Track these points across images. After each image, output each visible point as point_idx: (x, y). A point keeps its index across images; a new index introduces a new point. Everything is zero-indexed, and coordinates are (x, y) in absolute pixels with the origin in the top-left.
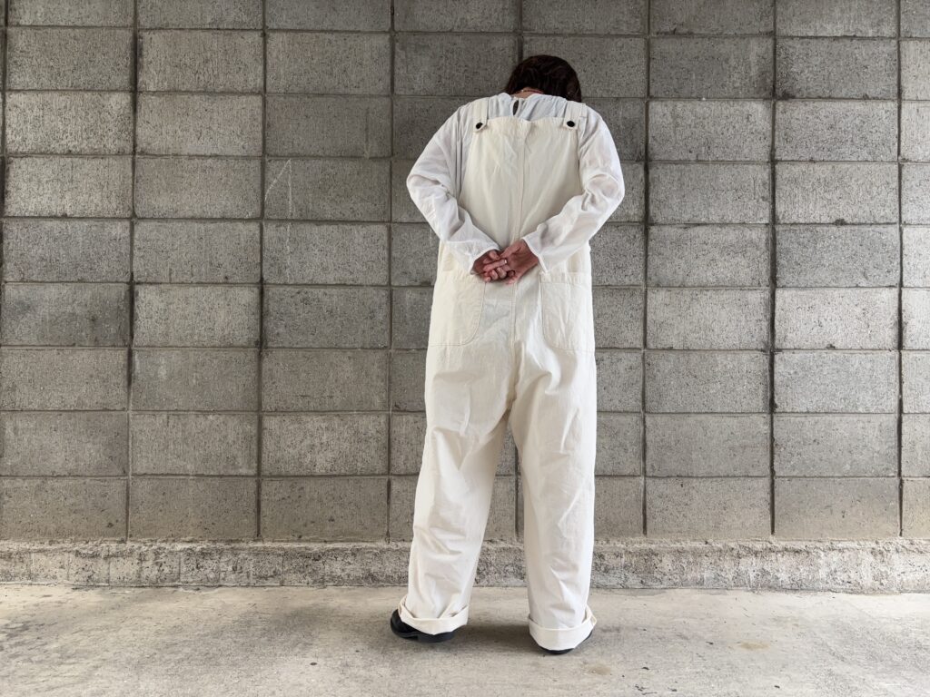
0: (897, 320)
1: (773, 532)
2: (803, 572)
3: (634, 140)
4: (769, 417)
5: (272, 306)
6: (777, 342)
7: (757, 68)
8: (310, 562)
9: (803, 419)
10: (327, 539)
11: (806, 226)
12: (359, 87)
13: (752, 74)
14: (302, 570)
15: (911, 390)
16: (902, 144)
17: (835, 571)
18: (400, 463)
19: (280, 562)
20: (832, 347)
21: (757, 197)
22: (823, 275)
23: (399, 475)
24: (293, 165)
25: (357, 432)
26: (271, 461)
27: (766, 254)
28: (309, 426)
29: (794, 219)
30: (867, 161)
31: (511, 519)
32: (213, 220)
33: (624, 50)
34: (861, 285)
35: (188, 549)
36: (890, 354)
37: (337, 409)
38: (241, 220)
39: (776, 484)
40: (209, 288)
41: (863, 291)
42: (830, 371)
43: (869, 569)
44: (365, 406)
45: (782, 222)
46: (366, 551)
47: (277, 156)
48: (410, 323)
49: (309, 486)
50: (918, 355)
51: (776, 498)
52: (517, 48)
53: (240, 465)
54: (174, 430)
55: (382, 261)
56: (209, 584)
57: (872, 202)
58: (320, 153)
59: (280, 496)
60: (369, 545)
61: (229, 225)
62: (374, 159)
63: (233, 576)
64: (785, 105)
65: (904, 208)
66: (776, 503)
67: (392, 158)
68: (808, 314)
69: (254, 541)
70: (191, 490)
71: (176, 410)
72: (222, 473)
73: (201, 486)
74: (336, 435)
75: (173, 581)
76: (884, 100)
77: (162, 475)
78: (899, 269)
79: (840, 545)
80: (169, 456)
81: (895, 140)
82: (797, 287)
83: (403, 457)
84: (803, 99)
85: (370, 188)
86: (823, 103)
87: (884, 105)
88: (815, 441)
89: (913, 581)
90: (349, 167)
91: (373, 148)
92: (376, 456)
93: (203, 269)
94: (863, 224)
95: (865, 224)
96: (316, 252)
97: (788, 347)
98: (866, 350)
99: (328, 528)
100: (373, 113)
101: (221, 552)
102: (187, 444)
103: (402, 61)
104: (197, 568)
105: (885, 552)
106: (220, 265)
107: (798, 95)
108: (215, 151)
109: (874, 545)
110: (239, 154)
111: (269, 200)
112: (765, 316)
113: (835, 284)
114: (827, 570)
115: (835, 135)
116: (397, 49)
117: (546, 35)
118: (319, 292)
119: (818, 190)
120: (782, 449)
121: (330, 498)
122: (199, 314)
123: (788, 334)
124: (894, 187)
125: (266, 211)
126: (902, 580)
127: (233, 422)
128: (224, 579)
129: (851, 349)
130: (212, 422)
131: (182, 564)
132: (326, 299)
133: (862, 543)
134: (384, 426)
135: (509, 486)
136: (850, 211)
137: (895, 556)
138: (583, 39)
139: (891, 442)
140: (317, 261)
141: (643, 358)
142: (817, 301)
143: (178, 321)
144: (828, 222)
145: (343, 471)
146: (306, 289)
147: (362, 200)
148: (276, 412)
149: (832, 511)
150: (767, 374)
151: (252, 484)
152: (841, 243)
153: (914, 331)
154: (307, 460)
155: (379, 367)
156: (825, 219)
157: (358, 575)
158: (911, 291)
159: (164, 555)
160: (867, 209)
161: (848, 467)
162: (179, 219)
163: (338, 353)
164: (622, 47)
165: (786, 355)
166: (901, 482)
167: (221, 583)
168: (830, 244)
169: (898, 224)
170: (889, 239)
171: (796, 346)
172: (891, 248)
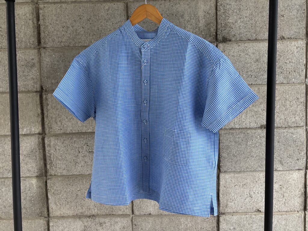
0: (303, 192)
6: (221, 208)
7: (204, 20)
11: (240, 130)
13: (200, 25)
20: (259, 211)
22: (252, 163)
29: (232, 125)
30: (282, 83)
33: (110, 11)
34: (278, 169)
36: (298, 215)
41: (279, 172)
52: (35, 14)
57: (286, 112)
64: (225, 46)
68: (242, 189)
76: (296, 39)
81: (304, 67)
82: (234, 172)
84: (237, 41)
86: (251, 44)
87: (296, 43)
94: (279, 127)
95: (282, 127)
97: (228, 212)
98: (282, 212)
107: (233, 39)
113: (260, 169)
117: (55, 3)
123: (229, 203)
124: (302, 101)
138: (81, 5)
141: (132, 221)
142: (248, 181)
144: (255, 126)
156: (253, 125)
160: (283, 117)
164: (108, 10)
165: (227, 217)
168: (257, 142)
169: (305, 127)
170: (299, 137)
171: (234, 210)
172: (299, 143)
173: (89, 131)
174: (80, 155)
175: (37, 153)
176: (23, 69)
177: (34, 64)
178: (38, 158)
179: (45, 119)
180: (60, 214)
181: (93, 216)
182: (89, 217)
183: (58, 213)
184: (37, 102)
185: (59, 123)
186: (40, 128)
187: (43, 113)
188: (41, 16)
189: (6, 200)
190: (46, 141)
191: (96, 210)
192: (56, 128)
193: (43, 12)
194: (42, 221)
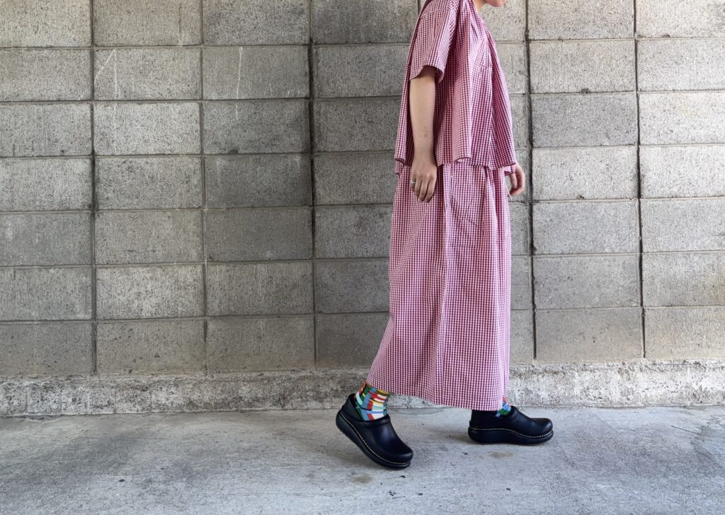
0: (636, 173)
1: (535, 356)
2: (561, 389)
3: (409, 25)
4: (530, 258)
5: (102, 175)
6: (534, 194)
8: (139, 392)
9: (559, 259)
10: (153, 373)
11: (557, 95)
14: (132, 399)
15: (650, 232)
16: (638, 23)
17: (588, 389)
18: (215, 306)
19: (113, 393)
20: (582, 197)
21: (514, 71)
22: (573, 136)
23: (214, 317)
24: (118, 54)
25: (177, 281)
26: (104, 307)
28: (136, 276)
29: (547, 89)
30: (607, 38)
31: (311, 351)
32: (50, 102)
34: (604, 144)
35: (34, 384)
36: (631, 202)
37: (160, 261)
38: (74, 101)
39: (536, 315)
40: (48, 161)
41: (606, 149)
42: (580, 218)
43: (617, 387)
44: (184, 258)
45: (536, 92)
46: (186, 382)
47: (104, 46)
48: (221, 186)
49: (137, 328)
50: (655, 203)
51: (537, 328)
53: (78, 310)
54: (20, 283)
55: (196, 134)
56: (52, 414)
57: (612, 73)
58: (141, 43)
59: (112, 337)
60: (189, 377)
61: (63, 106)
62: (187, 46)
63: (73, 407)
65: (640, 78)
66: (537, 332)
67: (202, 46)
68: (560, 170)
69: (91, 375)
70: (36, 333)
71: (22, 265)
72: (63, 318)
73: (45, 330)
74: (159, 284)
75: (22, 412)
77: (11, 321)
78: (637, 130)
79: (592, 367)
80: (17, 305)
81: (632, 19)
82: (550, 147)
83: (217, 301)
85: (184, 72)
88: (569, 278)
89: (656, 397)
90: (166, 54)
91: (185, 38)
92: (194, 301)
93: (42, 144)
94: (605, 92)
95: (607, 92)
96: (139, 127)
97: (544, 199)
98: (610, 199)
99: (154, 363)
100: (185, 8)
101: (62, 387)
102: (32, 295)
104: (42, 400)
105: (630, 372)
106: (57, 141)
108: (50, 43)
109: (620, 366)
110: (71, 45)
111: (98, 84)
113: (582, 144)
114: (581, 388)
115: (579, 17)
118: (142, 161)
119: (566, 64)
120: (542, 286)
121: (155, 337)
122: (40, 182)
123: (544, 187)
124: (631, 59)
125: (95, 94)
126: (646, 395)
127: (71, 275)
128: (65, 409)
129: (598, 199)
130: (53, 274)
131: (29, 397)
132: (147, 167)
133: (610, 364)
134: (200, 275)
135: (309, 323)
136: (594, 82)
137: (639, 375)
139: (634, 277)
140: (140, 135)
142: (568, 159)
143: (22, 189)
144: (575, 91)
145: (166, 315)
146: (131, 159)
147: (177, 82)
148: (108, 265)
149: (584, 337)
150: (527, 222)
151: (88, 327)
152: (587, 109)
153: (651, 182)
154: (135, 306)
155: (194, 225)
156: (572, 89)
157: (180, 402)
158: (647, 148)
159: (12, 390)
160: (608, 79)
161: (598, 300)
162: (20, 102)
163: (160, 213)
165: (542, 206)
166: (644, 310)
167: (63, 412)
168: (577, 110)
169: (635, 91)
170: (628, 104)
171: (551, 197)
172: (629, 112)
173: (369, 95)
174: (357, 125)
175: (303, 123)
176: (289, 17)
177: (303, 10)
178: (303, 128)
179: (315, 79)
180: (330, 201)
181: (372, 204)
182: (367, 205)
183: (326, 200)
184: (304, 57)
185: (332, 85)
186: (308, 91)
187: (311, 73)
189: (261, 183)
190: (315, 107)
191: (375, 197)
192: (328, 91)
194: (305, 211)
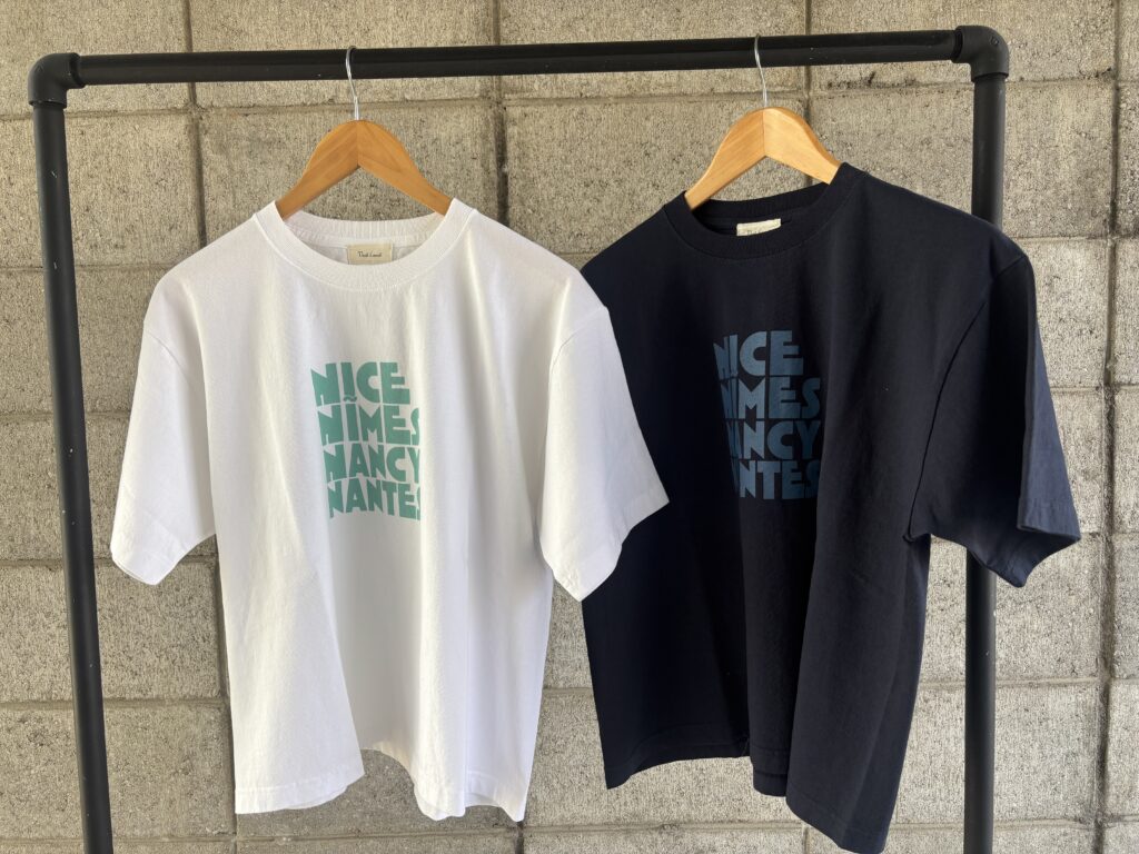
12: (123, 247)
13: (1058, 180)
27: (1090, 602)
103: (222, 180)
112: (1086, 744)
116: (208, 151)
117: (561, 101)
138: (650, 107)
188: (511, 146)
193: (519, 133)
